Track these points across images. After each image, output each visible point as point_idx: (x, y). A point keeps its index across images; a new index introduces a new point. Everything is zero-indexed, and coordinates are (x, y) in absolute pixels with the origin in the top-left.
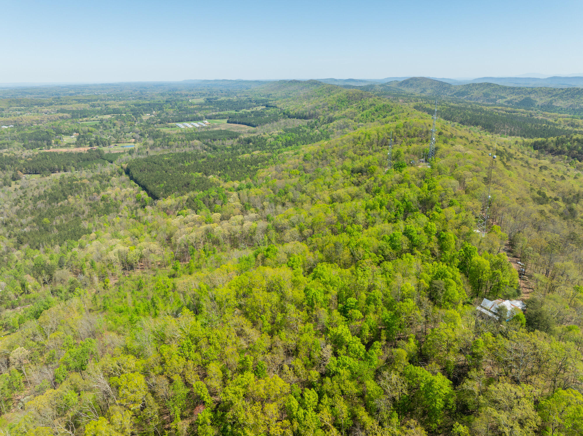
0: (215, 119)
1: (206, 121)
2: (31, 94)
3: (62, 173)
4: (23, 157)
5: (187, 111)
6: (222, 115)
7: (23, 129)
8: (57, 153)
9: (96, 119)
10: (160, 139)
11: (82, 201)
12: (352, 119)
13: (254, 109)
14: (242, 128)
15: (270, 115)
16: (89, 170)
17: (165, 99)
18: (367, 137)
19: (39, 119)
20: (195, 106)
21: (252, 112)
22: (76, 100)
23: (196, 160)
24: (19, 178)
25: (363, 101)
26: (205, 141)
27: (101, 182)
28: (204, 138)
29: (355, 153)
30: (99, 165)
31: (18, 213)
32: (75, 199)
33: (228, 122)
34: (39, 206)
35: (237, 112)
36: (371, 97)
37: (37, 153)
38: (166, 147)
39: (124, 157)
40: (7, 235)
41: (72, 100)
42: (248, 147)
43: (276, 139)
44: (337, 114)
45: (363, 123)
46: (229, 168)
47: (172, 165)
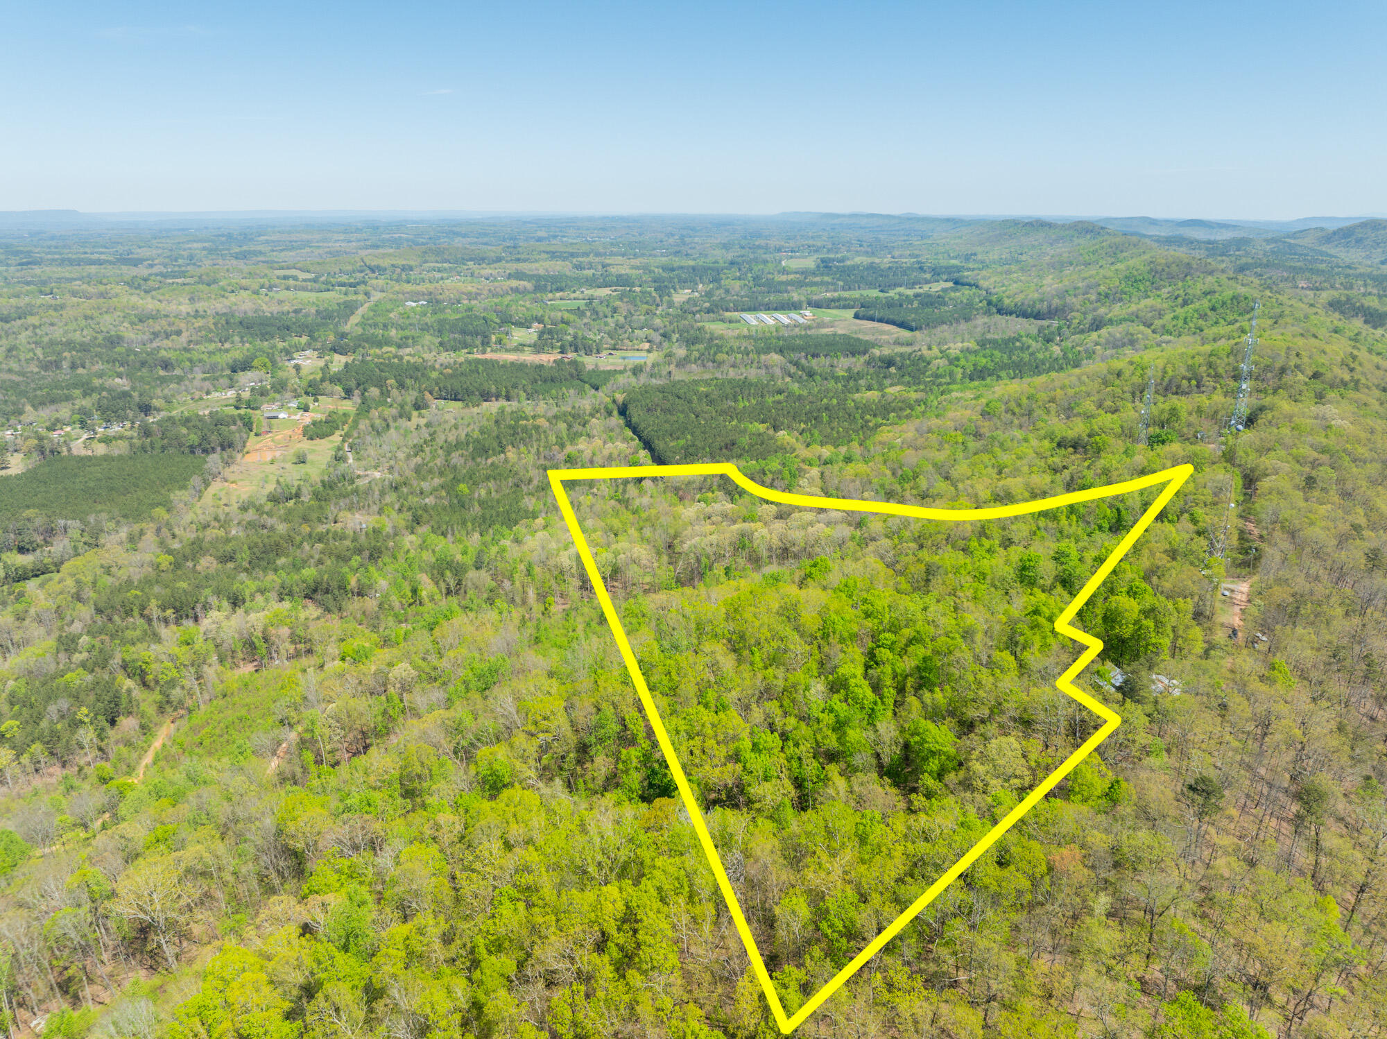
0: (828, 307)
1: (807, 313)
2: (464, 236)
3: (503, 403)
4: (437, 366)
5: (772, 287)
6: (846, 299)
7: (442, 311)
8: (497, 362)
10: (701, 347)
11: (531, 458)
12: (1149, 325)
13: (925, 289)
16: (551, 401)
17: (730, 256)
19: (474, 290)
20: (791, 277)
21: (917, 296)
24: (427, 407)
25: (1190, 283)
26: (794, 356)
27: (570, 426)
28: (793, 349)
30: (572, 391)
31: (417, 470)
32: (519, 454)
33: (856, 316)
34: (454, 461)
35: (881, 295)
37: (462, 359)
38: (710, 364)
39: (621, 379)
40: (397, 507)
42: (885, 377)
43: (953, 361)
44: (1117, 310)
45: (1171, 338)
46: (825, 419)
47: (711, 403)
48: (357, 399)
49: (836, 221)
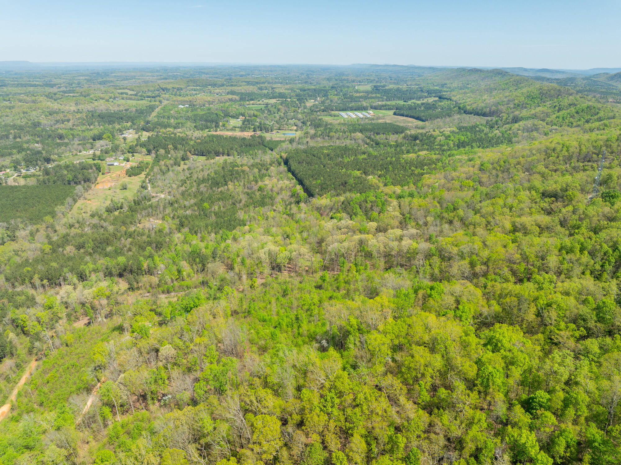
0: (381, 109)
1: (371, 112)
2: (207, 74)
3: (226, 157)
4: (193, 138)
5: (353, 99)
6: (389, 105)
7: (196, 110)
8: (223, 136)
9: (262, 103)
10: (322, 129)
11: (240, 189)
12: (543, 120)
13: (425, 101)
14: (409, 122)
15: (442, 109)
16: (250, 157)
17: (331, 84)
18: (565, 149)
19: (211, 100)
20: (361, 94)
21: (423, 104)
22: (246, 82)
23: (356, 155)
24: (188, 159)
25: (561, 99)
26: (368, 134)
27: (260, 170)
28: (367, 130)
29: (547, 167)
30: (260, 151)
31: (183, 194)
32: (235, 186)
33: (395, 114)
34: (201, 189)
35: (405, 103)
36: (571, 94)
37: (205, 135)
38: (327, 137)
39: (284, 145)
40: (172, 216)
41: (242, 82)
42: (414, 145)
43: (448, 137)
44: (524, 113)
45: (557, 127)
46: (391, 169)
47: (331, 159)
48: (153, 155)
49: (378, 68)
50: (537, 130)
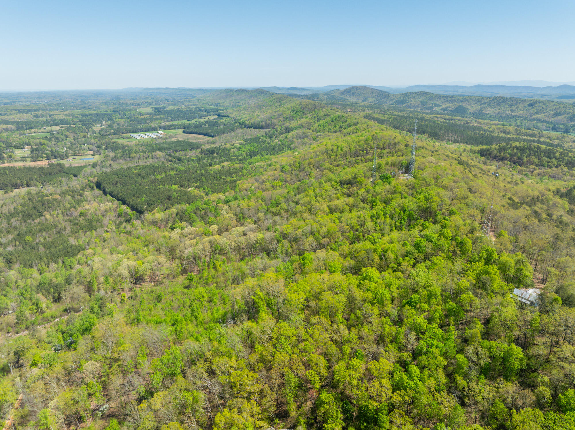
0: (169, 129)
1: (161, 132)
5: (140, 122)
6: (176, 125)
8: (14, 167)
9: (45, 131)
10: (121, 151)
11: (60, 217)
12: (309, 129)
13: (207, 119)
14: (200, 139)
15: (225, 125)
16: (55, 185)
17: (111, 108)
20: (146, 116)
21: (206, 122)
22: (16, 110)
23: (165, 172)
26: (167, 152)
27: (73, 197)
28: (165, 149)
30: (64, 179)
32: (52, 215)
33: (184, 132)
35: (188, 122)
36: (323, 107)
38: (128, 159)
39: (88, 170)
41: (12, 110)
42: (213, 158)
43: (239, 149)
44: (293, 124)
46: (204, 180)
47: (143, 178)
49: (151, 91)
50: (307, 136)
